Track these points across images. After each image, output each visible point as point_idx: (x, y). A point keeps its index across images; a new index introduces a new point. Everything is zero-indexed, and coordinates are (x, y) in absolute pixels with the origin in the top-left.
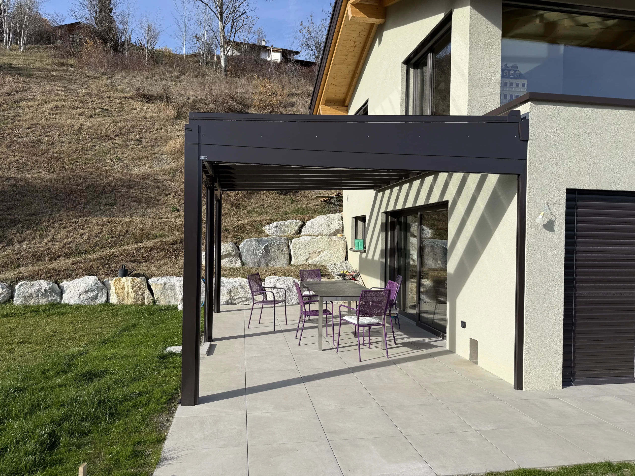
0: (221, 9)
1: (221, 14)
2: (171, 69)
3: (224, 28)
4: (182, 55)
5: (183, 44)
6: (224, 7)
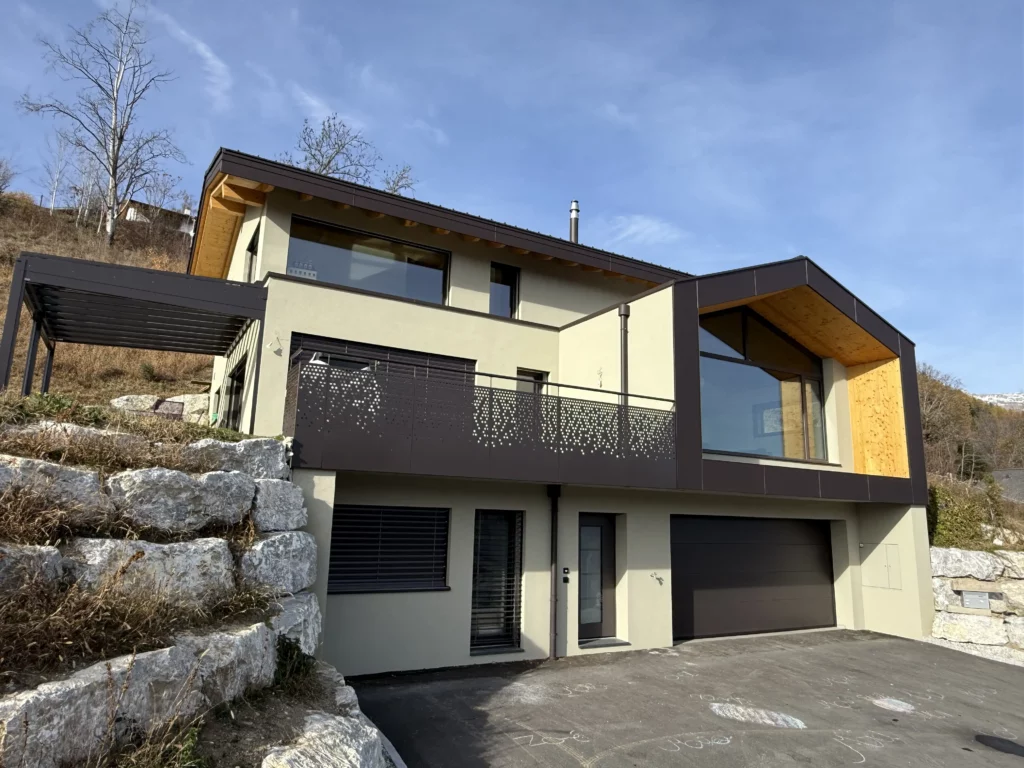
0: (115, 162)
1: (115, 168)
2: (25, 225)
3: (116, 185)
4: (48, 210)
5: (51, 193)
6: (120, 162)
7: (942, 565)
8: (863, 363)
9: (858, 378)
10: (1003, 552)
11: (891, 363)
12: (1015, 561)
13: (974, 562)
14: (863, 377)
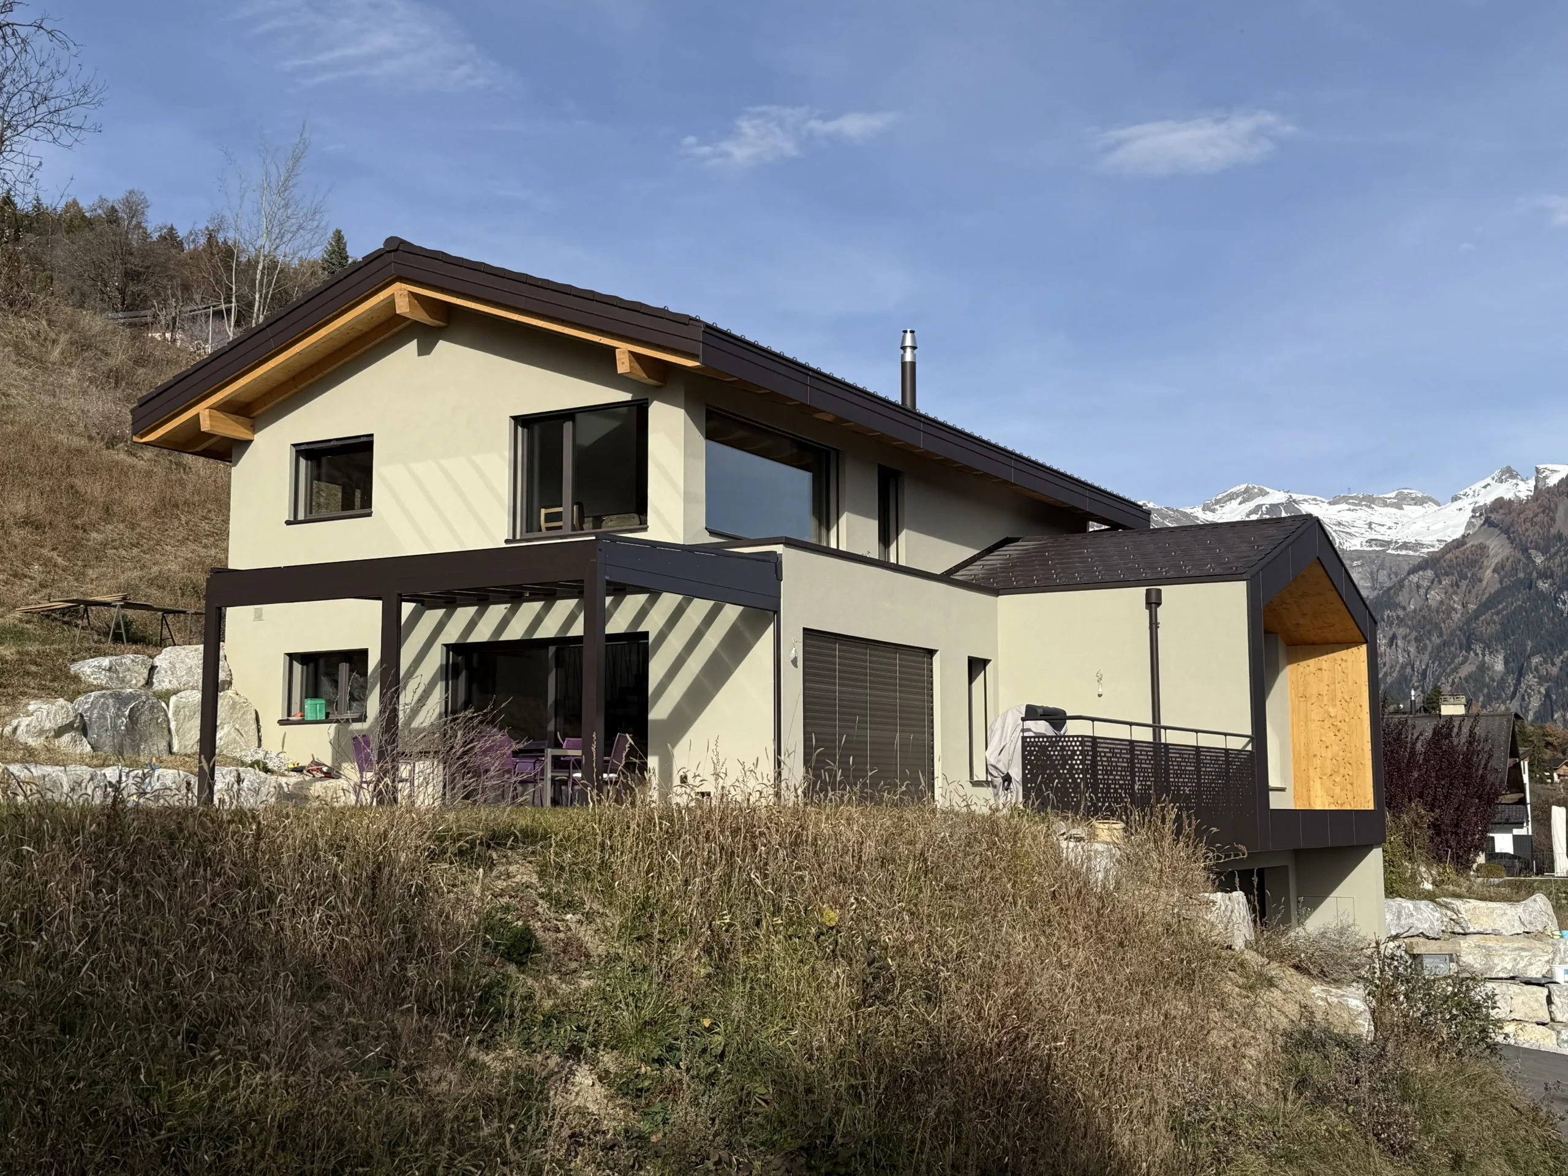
7: (1395, 922)
8: (1313, 644)
9: (1303, 664)
10: (1448, 900)
11: (1354, 649)
12: (1463, 911)
13: (1425, 915)
14: (1312, 663)
